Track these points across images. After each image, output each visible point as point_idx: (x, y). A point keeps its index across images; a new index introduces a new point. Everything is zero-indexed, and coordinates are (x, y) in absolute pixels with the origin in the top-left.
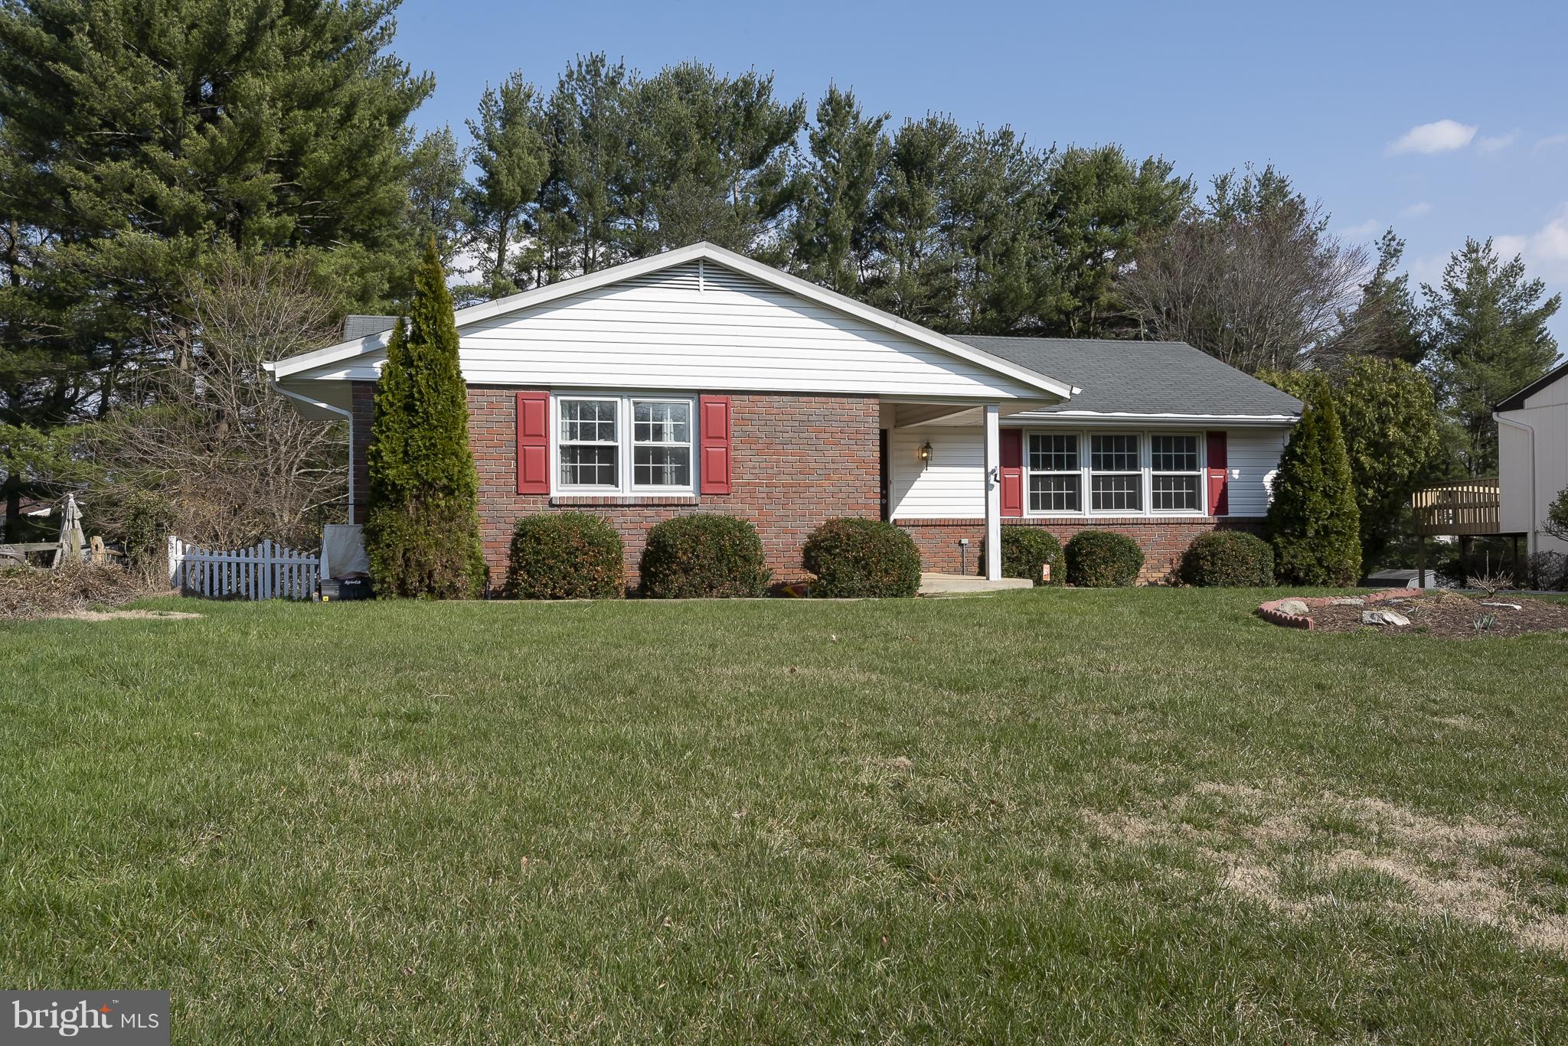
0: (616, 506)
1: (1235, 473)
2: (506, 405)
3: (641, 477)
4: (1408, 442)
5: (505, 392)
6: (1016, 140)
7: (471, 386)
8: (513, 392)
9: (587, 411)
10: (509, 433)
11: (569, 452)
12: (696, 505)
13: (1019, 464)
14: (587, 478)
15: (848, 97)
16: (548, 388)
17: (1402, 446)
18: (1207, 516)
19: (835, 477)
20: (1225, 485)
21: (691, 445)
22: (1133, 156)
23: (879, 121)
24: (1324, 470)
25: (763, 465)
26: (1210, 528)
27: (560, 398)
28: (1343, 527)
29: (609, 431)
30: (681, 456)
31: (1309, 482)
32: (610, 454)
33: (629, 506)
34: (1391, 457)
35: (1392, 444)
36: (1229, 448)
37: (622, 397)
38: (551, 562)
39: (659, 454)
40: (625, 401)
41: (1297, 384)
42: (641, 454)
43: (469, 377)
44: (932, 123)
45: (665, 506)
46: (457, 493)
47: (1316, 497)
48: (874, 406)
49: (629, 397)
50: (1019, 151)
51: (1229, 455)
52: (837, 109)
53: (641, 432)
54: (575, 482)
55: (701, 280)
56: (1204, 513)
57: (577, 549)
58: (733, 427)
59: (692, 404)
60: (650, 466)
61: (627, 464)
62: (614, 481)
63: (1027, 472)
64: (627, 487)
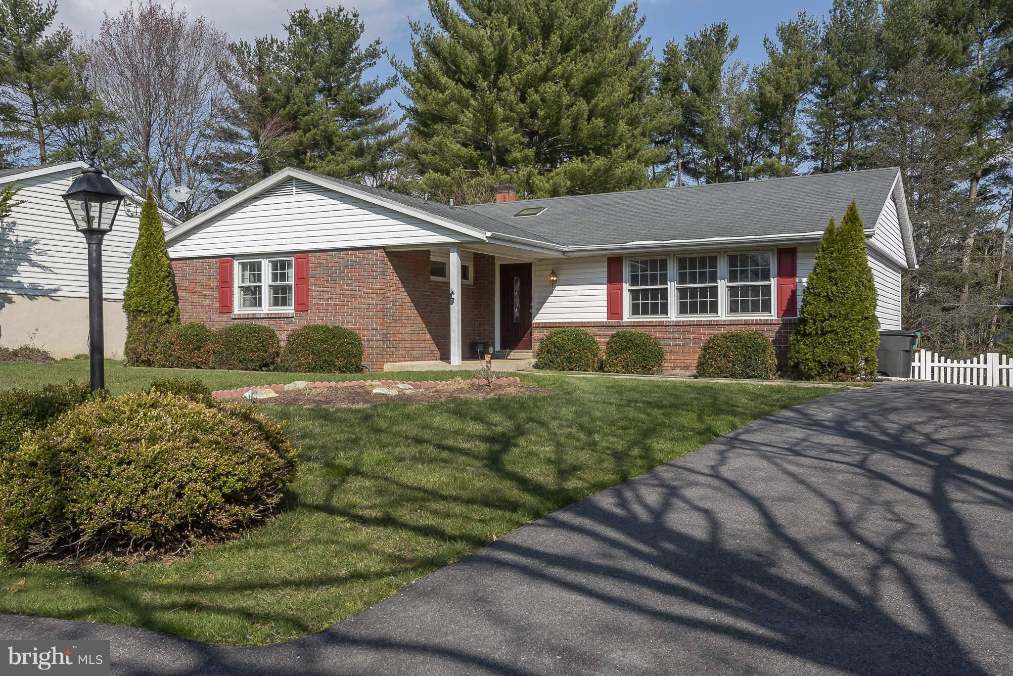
0: (258, 318)
1: (804, 281)
2: (216, 266)
3: (276, 302)
5: (215, 260)
8: (218, 260)
9: (252, 266)
10: (216, 281)
11: (242, 290)
12: (293, 317)
13: (621, 281)
14: (254, 303)
16: (234, 256)
18: (776, 318)
20: (793, 292)
21: (293, 283)
25: (324, 293)
26: (778, 328)
27: (238, 261)
29: (258, 278)
32: (259, 290)
33: (265, 318)
36: (799, 261)
37: (263, 258)
39: (285, 289)
40: (265, 260)
42: (275, 289)
45: (279, 318)
48: (381, 254)
49: (267, 258)
51: (799, 267)
53: (275, 277)
55: (294, 188)
56: (773, 315)
58: (310, 272)
59: (293, 259)
60: (280, 296)
61: (266, 295)
62: (260, 305)
63: (626, 287)
64: (266, 308)
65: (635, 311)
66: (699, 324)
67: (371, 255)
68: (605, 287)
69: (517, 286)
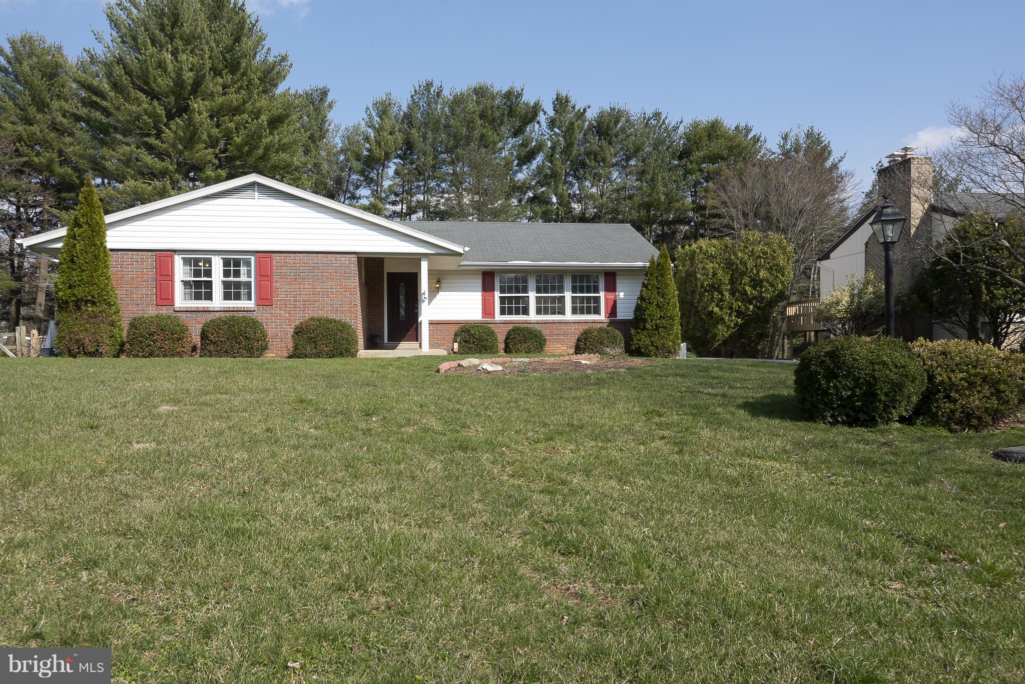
0: (210, 311)
1: (622, 295)
2: (151, 260)
3: (227, 297)
4: (771, 279)
5: (150, 253)
6: (663, 117)
7: (111, 250)
8: (154, 253)
9: (196, 262)
10: (151, 274)
11: (186, 284)
12: (254, 311)
13: (493, 290)
14: (198, 297)
15: (566, 97)
16: (175, 251)
17: (768, 281)
19: (332, 296)
20: (615, 302)
21: (252, 280)
22: (730, 123)
23: (585, 110)
24: (658, 293)
25: (291, 290)
26: (605, 325)
27: (181, 256)
28: (667, 324)
29: (208, 273)
30: (248, 285)
31: (649, 299)
32: (209, 285)
33: (217, 311)
34: (761, 287)
35: (762, 281)
36: (618, 281)
37: (215, 255)
38: (141, 339)
39: (238, 285)
40: (217, 257)
41: (714, 247)
42: (226, 285)
43: (109, 245)
44: (612, 109)
45: (237, 311)
46: (98, 304)
47: (652, 308)
48: (354, 259)
49: (219, 255)
50: (664, 122)
51: (618, 285)
52: (561, 103)
53: (226, 274)
54: (191, 299)
55: (256, 193)
56: (602, 317)
57: (154, 332)
58: (274, 270)
59: (253, 258)
60: (232, 291)
61: (218, 290)
62: (211, 299)
63: (497, 295)
64: (218, 302)
65: (503, 312)
66: (553, 323)
67: (343, 258)
68: (480, 294)
69: (402, 291)
